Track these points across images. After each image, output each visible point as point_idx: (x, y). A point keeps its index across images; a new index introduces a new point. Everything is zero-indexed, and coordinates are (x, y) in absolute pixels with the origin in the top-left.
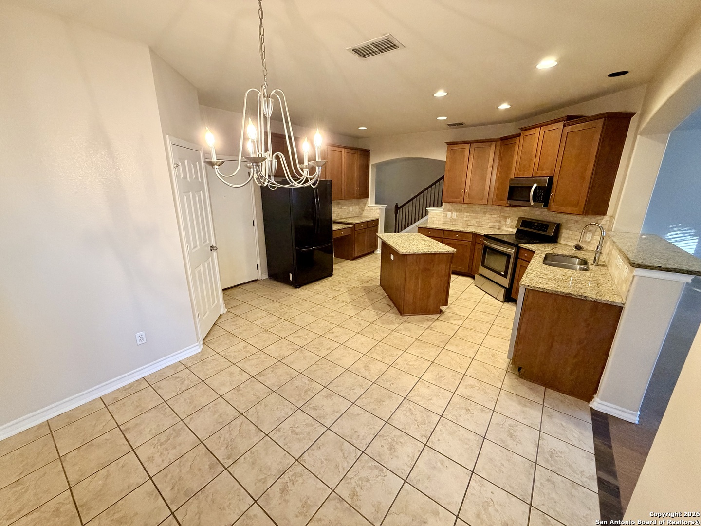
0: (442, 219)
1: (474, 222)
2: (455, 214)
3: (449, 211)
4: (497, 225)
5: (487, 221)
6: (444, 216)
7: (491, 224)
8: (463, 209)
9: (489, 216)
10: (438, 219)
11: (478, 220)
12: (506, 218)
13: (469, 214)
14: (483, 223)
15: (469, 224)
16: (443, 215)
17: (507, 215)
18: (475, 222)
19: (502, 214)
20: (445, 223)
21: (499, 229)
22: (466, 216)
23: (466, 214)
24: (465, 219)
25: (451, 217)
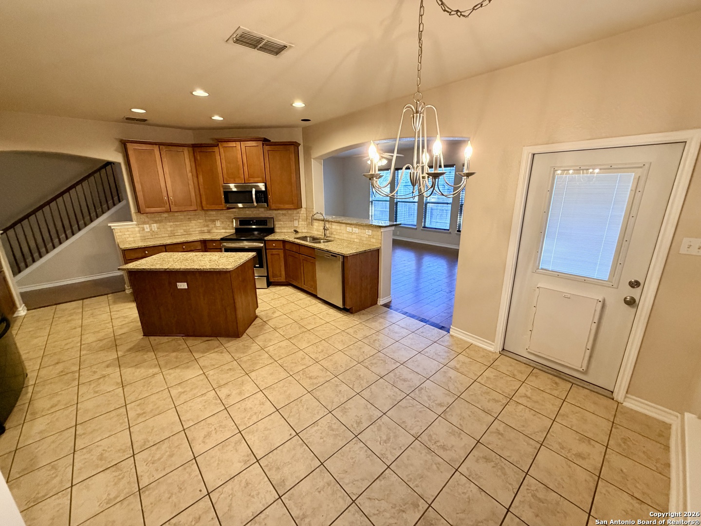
0: (138, 235)
1: (180, 231)
2: (155, 226)
3: (144, 223)
4: (205, 229)
5: (195, 227)
6: (139, 231)
7: (199, 229)
8: (164, 218)
9: (194, 222)
10: (132, 236)
11: (185, 228)
12: (214, 221)
13: (172, 224)
14: (191, 230)
15: (176, 234)
16: (137, 229)
17: (215, 218)
18: (182, 231)
19: (207, 218)
20: (144, 239)
21: (209, 232)
22: (169, 226)
23: (168, 224)
24: (169, 229)
25: (151, 230)
